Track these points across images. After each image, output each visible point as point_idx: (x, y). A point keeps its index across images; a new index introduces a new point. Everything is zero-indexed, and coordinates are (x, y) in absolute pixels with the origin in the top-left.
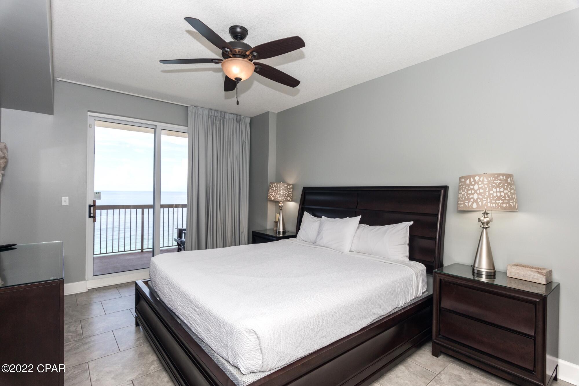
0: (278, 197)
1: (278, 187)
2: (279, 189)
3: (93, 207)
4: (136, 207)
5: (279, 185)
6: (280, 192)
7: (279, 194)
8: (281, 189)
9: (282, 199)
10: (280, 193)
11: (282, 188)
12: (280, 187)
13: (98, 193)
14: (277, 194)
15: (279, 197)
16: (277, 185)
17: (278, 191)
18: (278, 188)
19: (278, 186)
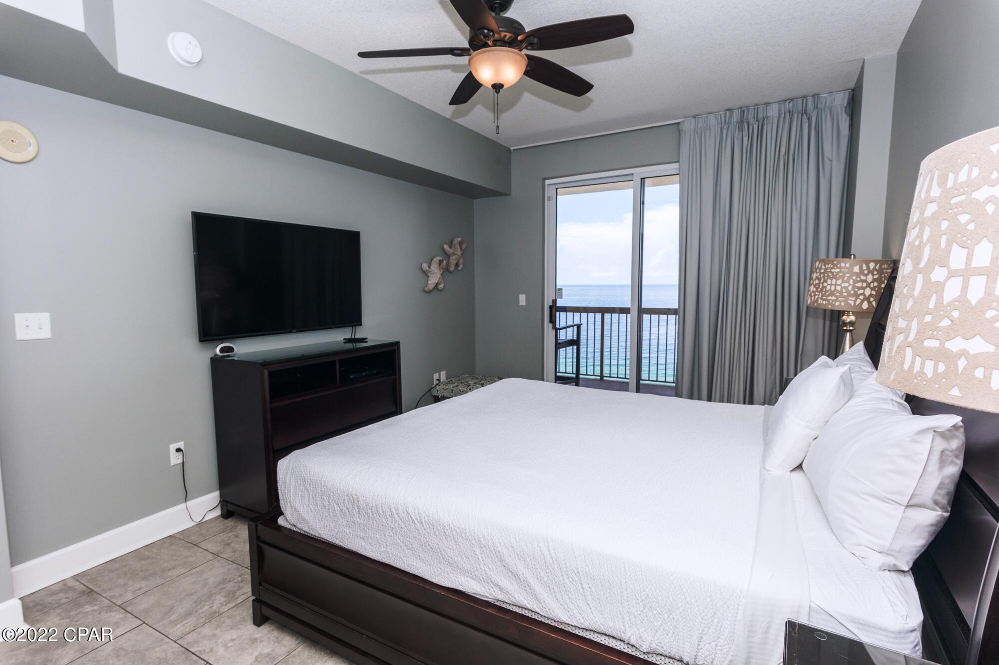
0: (818, 298)
1: (822, 271)
2: (824, 277)
3: (554, 309)
4: (595, 310)
5: (825, 266)
6: (825, 284)
7: (821, 291)
8: (828, 276)
9: (829, 304)
10: (826, 287)
11: (831, 272)
12: (826, 269)
13: (560, 290)
14: (817, 289)
15: (822, 298)
16: (820, 266)
17: (819, 283)
18: (821, 273)
19: (823, 267)
